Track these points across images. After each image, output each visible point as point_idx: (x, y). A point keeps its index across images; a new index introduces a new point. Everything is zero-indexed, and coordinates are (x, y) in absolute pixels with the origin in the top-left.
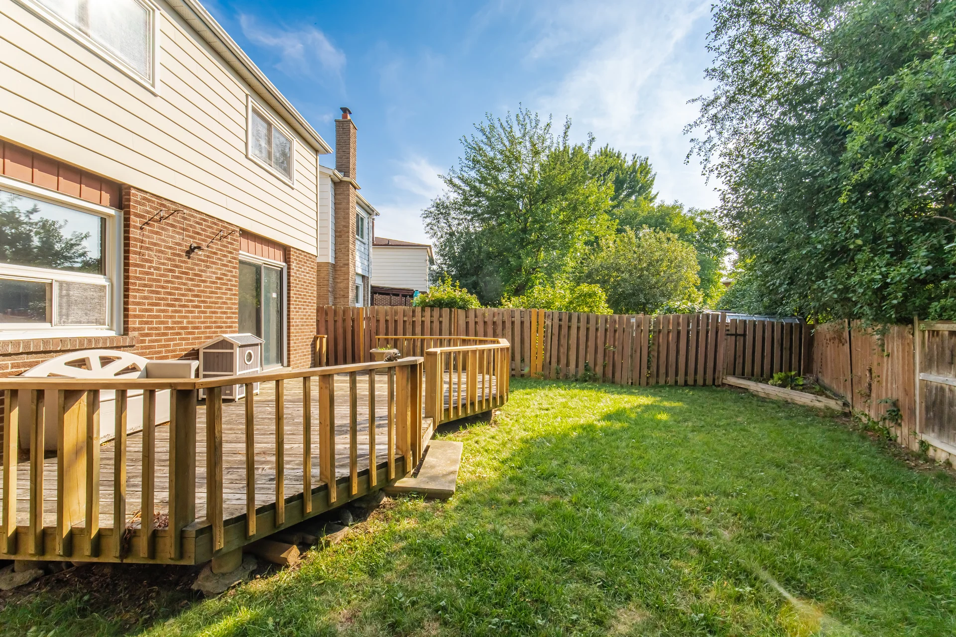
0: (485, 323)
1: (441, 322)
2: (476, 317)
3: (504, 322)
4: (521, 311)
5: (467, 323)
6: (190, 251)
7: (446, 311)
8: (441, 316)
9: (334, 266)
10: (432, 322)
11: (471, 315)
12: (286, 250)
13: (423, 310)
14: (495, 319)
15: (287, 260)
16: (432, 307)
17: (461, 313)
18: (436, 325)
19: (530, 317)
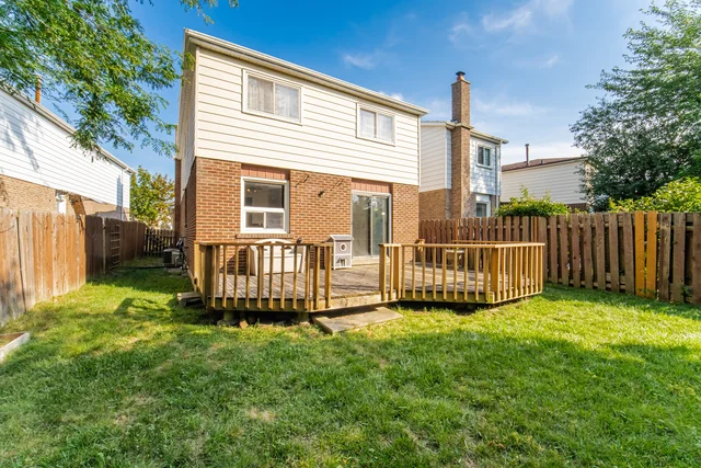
0: (569, 229)
1: (521, 230)
2: (558, 223)
3: (593, 229)
4: (618, 216)
5: (548, 230)
6: (320, 194)
7: (526, 219)
8: (521, 224)
9: (451, 191)
10: (512, 230)
11: (553, 221)
12: (390, 186)
13: (504, 219)
14: (582, 225)
15: (391, 192)
16: (512, 216)
17: (542, 220)
18: (517, 232)
19: (633, 222)
